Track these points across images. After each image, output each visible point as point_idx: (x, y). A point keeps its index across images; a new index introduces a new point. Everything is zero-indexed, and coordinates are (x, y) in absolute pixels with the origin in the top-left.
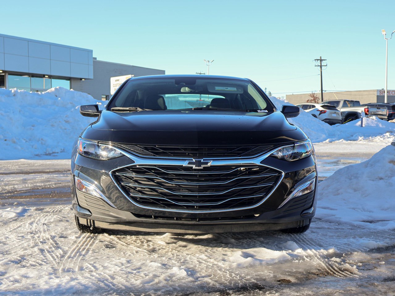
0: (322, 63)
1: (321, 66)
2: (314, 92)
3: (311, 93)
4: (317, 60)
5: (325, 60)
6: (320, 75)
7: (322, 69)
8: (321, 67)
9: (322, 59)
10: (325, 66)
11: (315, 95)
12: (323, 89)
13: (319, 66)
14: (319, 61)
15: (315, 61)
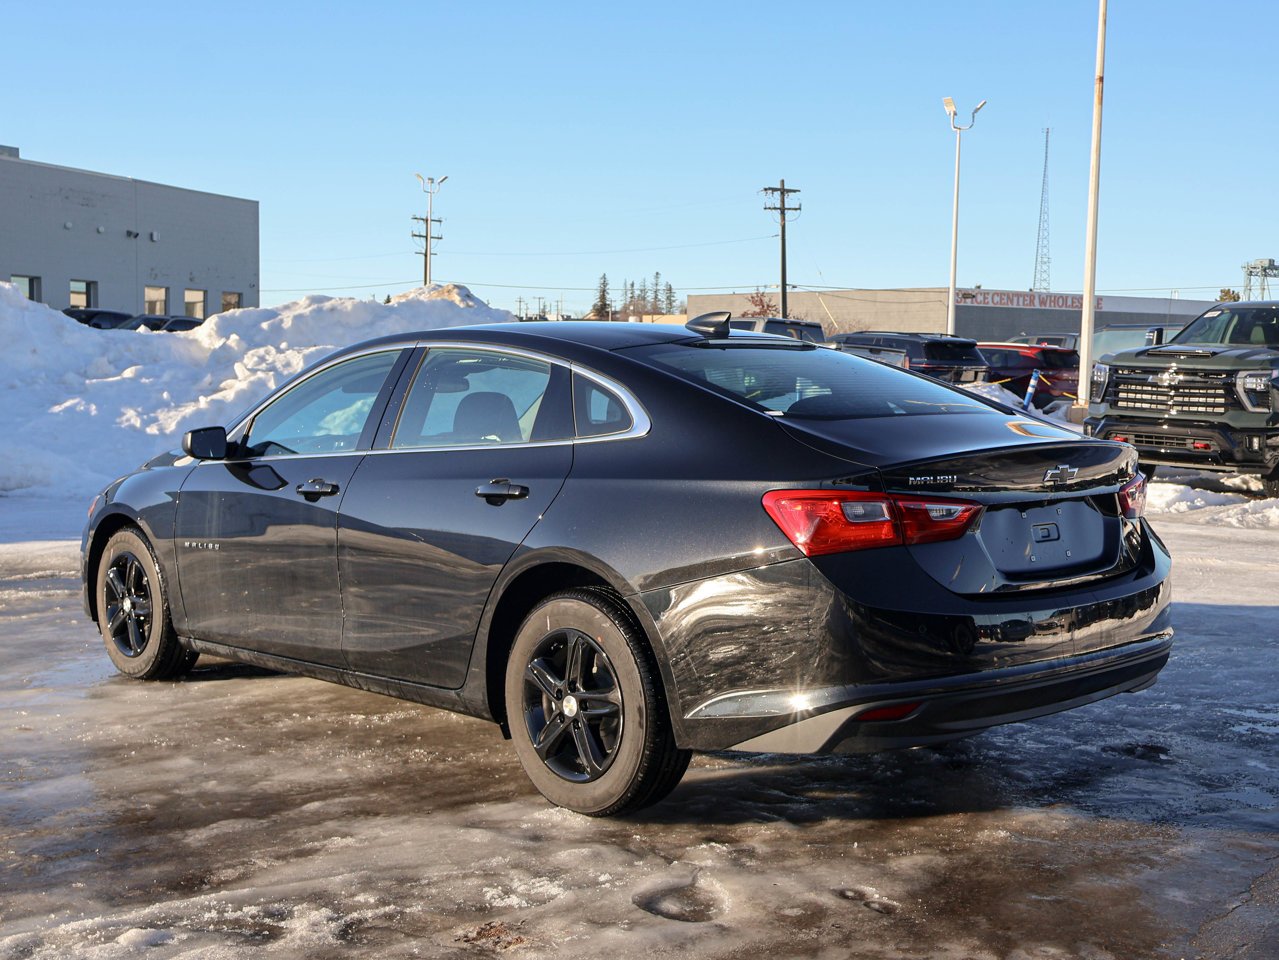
0: (786, 200)
1: (783, 210)
2: (761, 290)
3: (753, 291)
4: (770, 189)
5: (795, 191)
6: (780, 237)
7: (786, 216)
8: (783, 213)
9: (786, 187)
10: (796, 209)
11: (766, 300)
12: (788, 283)
13: (775, 208)
14: (777, 194)
15: (764, 192)
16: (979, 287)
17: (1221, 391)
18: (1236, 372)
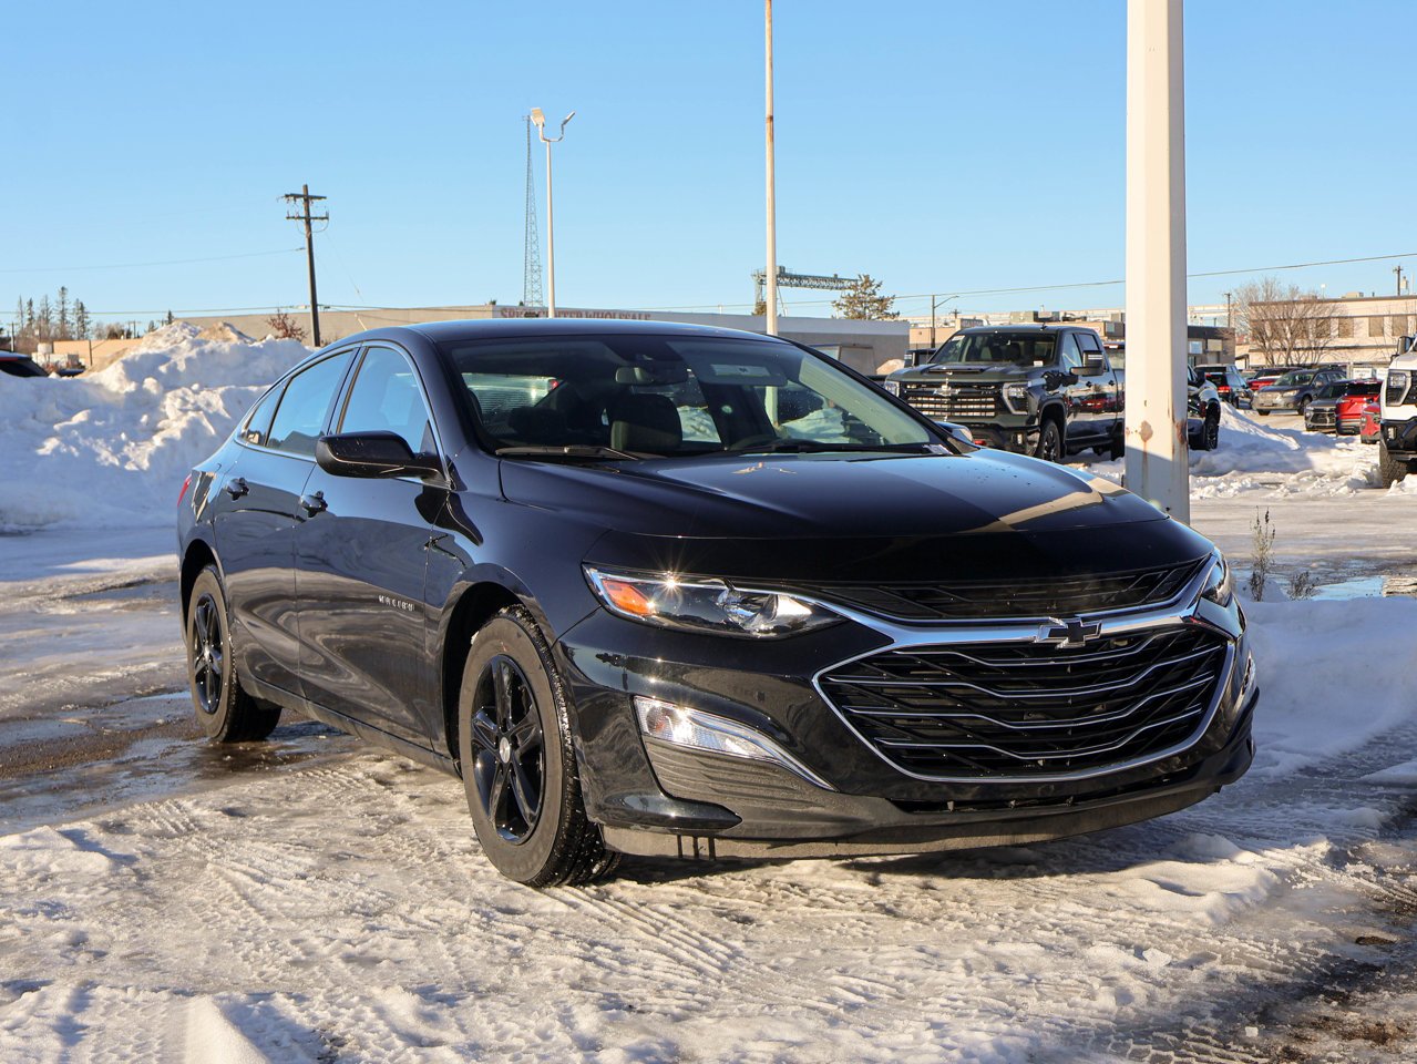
0: (311, 208)
1: (308, 220)
2: (283, 311)
3: (274, 311)
4: (292, 195)
5: (320, 198)
6: (307, 250)
7: (312, 227)
8: (308, 224)
9: (310, 193)
10: (323, 219)
11: (289, 322)
12: (319, 302)
13: (299, 218)
14: (300, 201)
15: (285, 200)
16: (494, 303)
17: (992, 399)
18: (1002, 383)
